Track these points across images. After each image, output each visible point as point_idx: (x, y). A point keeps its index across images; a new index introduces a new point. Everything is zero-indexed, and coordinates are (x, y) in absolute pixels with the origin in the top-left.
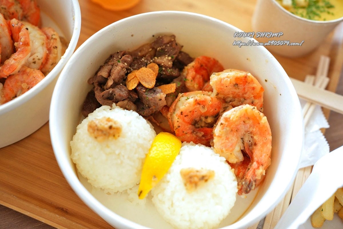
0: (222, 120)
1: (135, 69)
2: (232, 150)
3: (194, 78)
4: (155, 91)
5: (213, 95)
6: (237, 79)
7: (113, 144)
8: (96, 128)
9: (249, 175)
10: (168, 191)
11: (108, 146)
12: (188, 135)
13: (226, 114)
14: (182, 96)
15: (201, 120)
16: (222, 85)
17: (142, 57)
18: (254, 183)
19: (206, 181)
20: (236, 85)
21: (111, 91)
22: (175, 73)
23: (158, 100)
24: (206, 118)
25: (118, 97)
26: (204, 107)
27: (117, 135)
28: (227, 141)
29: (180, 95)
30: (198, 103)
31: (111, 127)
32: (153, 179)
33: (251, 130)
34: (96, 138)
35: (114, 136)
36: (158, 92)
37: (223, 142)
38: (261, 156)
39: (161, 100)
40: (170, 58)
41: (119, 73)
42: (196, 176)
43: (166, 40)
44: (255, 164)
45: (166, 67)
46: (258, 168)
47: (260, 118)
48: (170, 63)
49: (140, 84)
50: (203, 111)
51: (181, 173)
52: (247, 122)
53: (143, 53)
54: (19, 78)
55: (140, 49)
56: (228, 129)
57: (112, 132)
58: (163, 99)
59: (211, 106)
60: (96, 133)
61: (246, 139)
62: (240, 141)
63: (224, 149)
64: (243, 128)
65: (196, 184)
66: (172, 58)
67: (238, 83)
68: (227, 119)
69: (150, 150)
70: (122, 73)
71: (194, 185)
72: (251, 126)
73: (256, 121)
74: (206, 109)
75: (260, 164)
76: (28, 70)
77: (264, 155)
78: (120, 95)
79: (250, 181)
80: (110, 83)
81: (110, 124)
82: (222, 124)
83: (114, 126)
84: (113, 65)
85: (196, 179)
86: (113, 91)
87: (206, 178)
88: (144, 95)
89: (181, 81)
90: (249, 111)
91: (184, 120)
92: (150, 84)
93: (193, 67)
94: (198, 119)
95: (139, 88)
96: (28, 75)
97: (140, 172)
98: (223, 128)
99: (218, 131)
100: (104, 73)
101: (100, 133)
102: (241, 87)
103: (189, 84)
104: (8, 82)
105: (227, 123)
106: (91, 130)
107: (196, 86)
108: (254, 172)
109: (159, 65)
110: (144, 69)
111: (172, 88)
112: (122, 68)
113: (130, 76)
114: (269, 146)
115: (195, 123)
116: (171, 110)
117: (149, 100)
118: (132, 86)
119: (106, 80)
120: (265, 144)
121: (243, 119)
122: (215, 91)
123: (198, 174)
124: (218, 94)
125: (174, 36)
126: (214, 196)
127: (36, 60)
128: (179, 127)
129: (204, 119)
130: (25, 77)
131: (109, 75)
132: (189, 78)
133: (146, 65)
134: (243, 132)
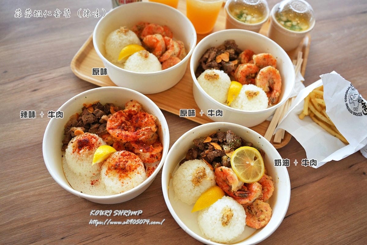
0: (260, 73)
1: (219, 55)
2: (265, 86)
3: (244, 59)
4: (229, 63)
5: (255, 64)
6: (265, 56)
7: (216, 82)
8: (209, 76)
9: (273, 95)
10: (240, 101)
11: (214, 83)
12: (244, 82)
13: (262, 70)
14: (241, 66)
15: (249, 75)
16: (258, 59)
17: (221, 50)
18: (275, 99)
19: (256, 95)
20: (264, 59)
21: (210, 63)
22: (236, 57)
23: (231, 66)
24: (252, 74)
25: (214, 66)
26: (251, 69)
27: (217, 79)
28: (263, 82)
29: (239, 65)
30: (248, 67)
31: (215, 75)
32: (233, 96)
33: (272, 77)
34: (209, 80)
35: (216, 79)
36: (230, 63)
37: (261, 82)
38: (277, 87)
39: (232, 66)
40: (233, 50)
41: (213, 56)
42: (252, 93)
43: (231, 42)
44: (275, 91)
45: (232, 54)
46: (276, 92)
47: (276, 71)
48: (234, 52)
49: (222, 60)
50: (251, 71)
51: (245, 92)
52: (271, 73)
53: (221, 48)
54: (169, 61)
55: (220, 47)
56: (263, 76)
57: (215, 77)
58: (233, 66)
59: (254, 69)
60: (209, 77)
61: (270, 81)
62: (268, 82)
63: (262, 85)
64: (269, 76)
65: (252, 96)
66: (234, 50)
67: (265, 58)
68: (262, 72)
69: (230, 85)
70: (214, 56)
71: (251, 97)
72: (272, 75)
73: (274, 73)
74: (252, 70)
75: (277, 91)
76: (173, 57)
77: (279, 87)
78: (215, 65)
79: (273, 98)
80: (210, 60)
81: (215, 74)
82: (260, 74)
83: (216, 74)
84: (210, 53)
85: (252, 94)
86: (211, 64)
87: (256, 94)
88: (225, 64)
89: (239, 59)
90: (271, 69)
91: (243, 75)
92: (227, 60)
93: (244, 53)
94: (248, 75)
95: (222, 62)
96: (173, 59)
97: (227, 95)
98: (261, 76)
99: (259, 78)
100: (206, 56)
101: (211, 77)
102: (266, 60)
103: (242, 61)
104: (164, 63)
105: (262, 74)
106: (206, 77)
107: (246, 62)
108: (275, 94)
109: (229, 53)
110: (223, 54)
111: (236, 62)
112: (214, 54)
113: (217, 58)
114: (280, 83)
115: (247, 77)
116: (236, 72)
117: (227, 66)
118: (219, 61)
119: (207, 59)
120: (278, 82)
121: (269, 72)
122: (255, 63)
123: (253, 92)
124: (256, 64)
125: (234, 41)
126: (260, 102)
127: (176, 53)
128: (241, 78)
129: (251, 75)
130: (171, 60)
131: (209, 57)
132: (243, 58)
133: (223, 53)
134: (269, 78)
